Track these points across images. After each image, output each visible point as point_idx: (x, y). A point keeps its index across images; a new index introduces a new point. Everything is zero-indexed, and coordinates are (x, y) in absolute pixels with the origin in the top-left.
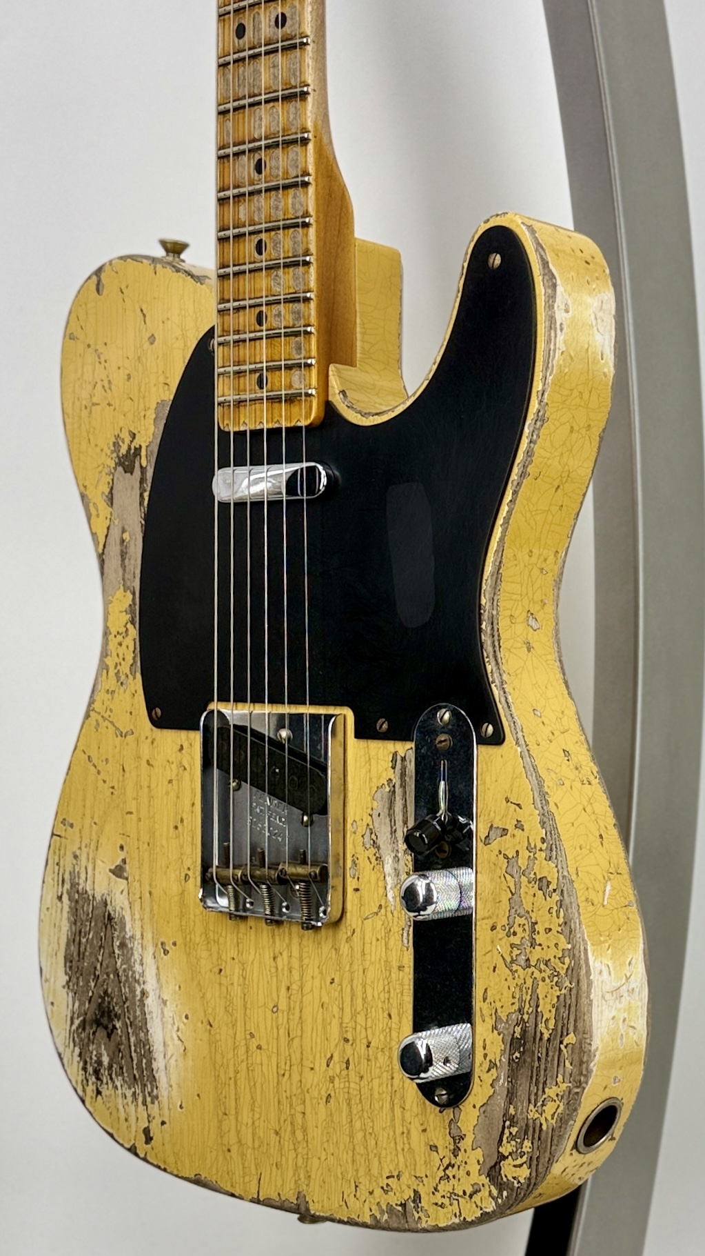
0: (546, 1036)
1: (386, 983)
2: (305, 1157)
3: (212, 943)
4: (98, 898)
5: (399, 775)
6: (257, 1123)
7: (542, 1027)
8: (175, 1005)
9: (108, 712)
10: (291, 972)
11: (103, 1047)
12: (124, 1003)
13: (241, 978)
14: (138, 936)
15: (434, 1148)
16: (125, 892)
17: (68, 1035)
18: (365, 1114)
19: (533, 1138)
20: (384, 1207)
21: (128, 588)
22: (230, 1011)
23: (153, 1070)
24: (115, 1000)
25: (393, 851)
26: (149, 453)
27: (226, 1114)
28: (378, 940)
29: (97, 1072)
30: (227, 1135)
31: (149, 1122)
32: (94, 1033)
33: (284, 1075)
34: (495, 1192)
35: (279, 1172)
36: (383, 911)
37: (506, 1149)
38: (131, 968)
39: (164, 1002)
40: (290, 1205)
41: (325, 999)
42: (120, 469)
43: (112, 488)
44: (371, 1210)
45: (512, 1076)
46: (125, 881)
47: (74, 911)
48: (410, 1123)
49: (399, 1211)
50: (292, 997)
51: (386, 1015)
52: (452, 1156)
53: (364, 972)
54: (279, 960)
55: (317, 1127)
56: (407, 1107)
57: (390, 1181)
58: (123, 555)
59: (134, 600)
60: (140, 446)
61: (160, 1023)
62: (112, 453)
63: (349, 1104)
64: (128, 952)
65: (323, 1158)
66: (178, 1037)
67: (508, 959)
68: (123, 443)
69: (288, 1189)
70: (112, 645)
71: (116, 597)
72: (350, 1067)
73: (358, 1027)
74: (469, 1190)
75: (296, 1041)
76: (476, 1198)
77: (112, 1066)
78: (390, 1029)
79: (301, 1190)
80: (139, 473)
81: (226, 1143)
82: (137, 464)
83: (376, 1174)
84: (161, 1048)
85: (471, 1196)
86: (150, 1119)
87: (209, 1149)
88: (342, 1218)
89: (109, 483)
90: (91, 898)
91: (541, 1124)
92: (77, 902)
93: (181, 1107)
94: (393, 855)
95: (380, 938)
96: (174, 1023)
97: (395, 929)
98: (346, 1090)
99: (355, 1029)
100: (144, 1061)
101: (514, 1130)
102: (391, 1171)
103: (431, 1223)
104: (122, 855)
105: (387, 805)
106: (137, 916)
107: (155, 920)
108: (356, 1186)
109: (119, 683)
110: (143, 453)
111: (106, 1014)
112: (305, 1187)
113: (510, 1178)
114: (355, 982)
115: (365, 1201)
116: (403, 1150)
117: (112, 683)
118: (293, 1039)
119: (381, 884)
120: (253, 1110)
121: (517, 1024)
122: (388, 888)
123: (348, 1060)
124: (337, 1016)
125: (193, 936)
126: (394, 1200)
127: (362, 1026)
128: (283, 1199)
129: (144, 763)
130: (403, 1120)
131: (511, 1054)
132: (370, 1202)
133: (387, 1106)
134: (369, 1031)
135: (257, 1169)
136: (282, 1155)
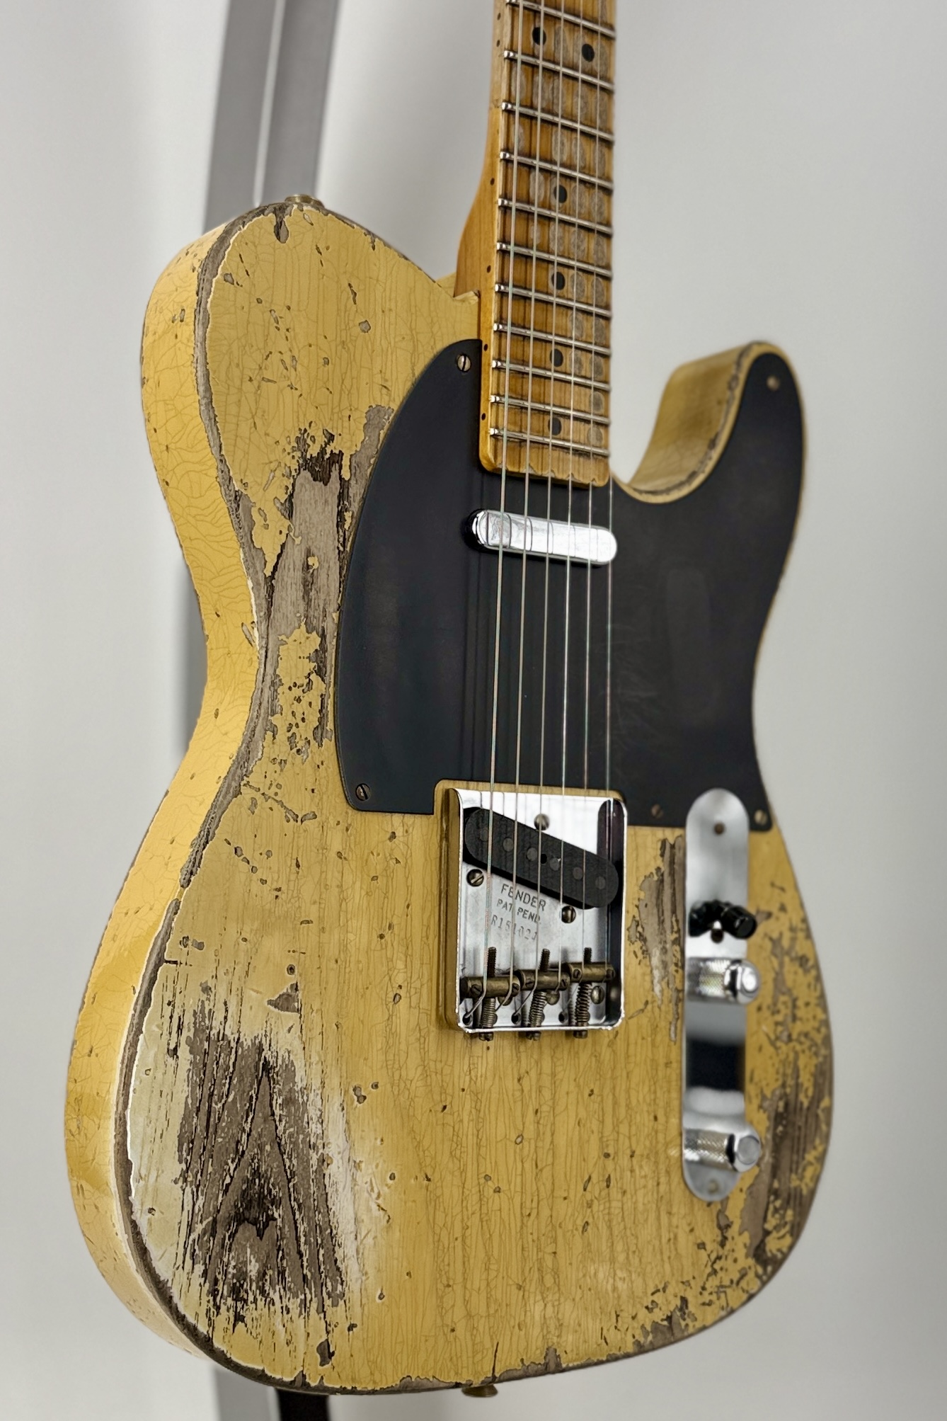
0: (806, 1104)
1: (652, 1083)
2: (556, 1303)
3: (433, 1075)
4: (247, 1042)
5: (668, 863)
6: (493, 1284)
7: (802, 1097)
8: (374, 1166)
9: (274, 789)
10: (540, 1091)
11: (249, 1250)
12: (289, 1181)
13: (474, 1111)
14: (316, 1084)
15: (702, 1246)
16: (296, 1030)
17: (181, 1250)
18: (628, 1232)
19: (795, 1206)
20: (649, 1328)
21: (314, 629)
22: (458, 1155)
23: (336, 1261)
24: (272, 1180)
25: (660, 943)
26: (354, 464)
27: (449, 1286)
28: (643, 1038)
29: (236, 1292)
30: (451, 1311)
31: (328, 1333)
32: (232, 1236)
33: (529, 1215)
34: (760, 1270)
35: (522, 1333)
36: (649, 1007)
37: (771, 1222)
38: (301, 1130)
39: (357, 1165)
40: (536, 1368)
41: (582, 1114)
42: (306, 474)
43: (291, 496)
44: (634, 1337)
45: (776, 1150)
46: (296, 1015)
47: (201, 1068)
48: (677, 1227)
49: (664, 1326)
50: (541, 1122)
51: (652, 1118)
52: (720, 1248)
53: (628, 1077)
54: (525, 1082)
55: (571, 1264)
56: (675, 1210)
57: (655, 1298)
58: (308, 585)
59: (323, 644)
60: (341, 454)
61: (349, 1195)
62: (293, 449)
63: (610, 1228)
64: (299, 1108)
65: (577, 1299)
66: (379, 1206)
67: (773, 1037)
68: (314, 442)
69: (534, 1348)
70: (285, 698)
71: (293, 637)
72: (612, 1185)
73: (621, 1137)
74: (736, 1277)
75: (546, 1173)
76: (743, 1284)
77: (265, 1274)
78: (656, 1132)
79: (550, 1344)
80: (339, 486)
81: (449, 1323)
82: (334, 474)
83: (641, 1294)
84: (351, 1227)
85: (738, 1283)
86: (329, 1328)
87: (423, 1339)
88: (600, 1359)
89: (287, 488)
90: (233, 1044)
91: (801, 1190)
92: (206, 1053)
93: (380, 1298)
94: (661, 946)
95: (645, 1036)
96: (372, 1190)
97: (663, 1024)
98: (606, 1211)
99: (617, 1140)
100: (322, 1252)
101: (778, 1203)
102: (657, 1286)
103: (698, 1325)
104: (292, 979)
105: (655, 895)
106: (315, 1059)
107: (344, 1059)
108: (618, 1316)
109: (295, 750)
110: (346, 462)
111: (255, 1203)
112: (555, 1340)
113: (775, 1251)
114: (617, 1090)
115: (627, 1329)
116: (669, 1258)
117: (281, 748)
118: (541, 1170)
119: (648, 978)
120: (487, 1269)
121: (781, 1099)
122: (656, 981)
123: (609, 1176)
124: (595, 1130)
125: (404, 1074)
126: (658, 1315)
127: (625, 1135)
128: (527, 1363)
129: (333, 855)
130: (670, 1224)
131: (775, 1128)
132: (633, 1328)
133: (652, 1216)
134: (634, 1139)
135: (492, 1339)
136: (526, 1312)
